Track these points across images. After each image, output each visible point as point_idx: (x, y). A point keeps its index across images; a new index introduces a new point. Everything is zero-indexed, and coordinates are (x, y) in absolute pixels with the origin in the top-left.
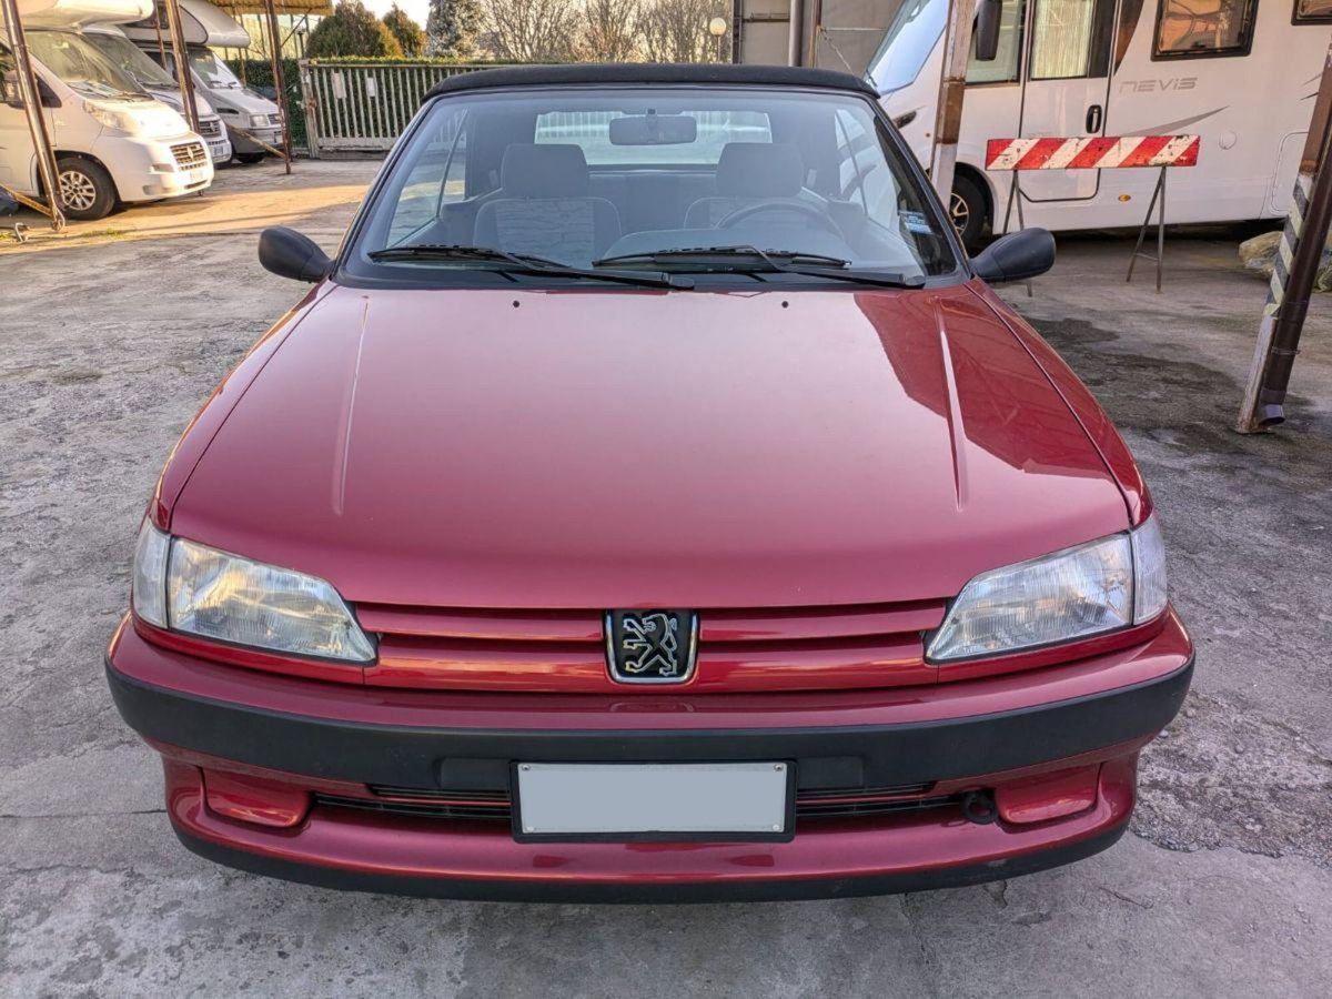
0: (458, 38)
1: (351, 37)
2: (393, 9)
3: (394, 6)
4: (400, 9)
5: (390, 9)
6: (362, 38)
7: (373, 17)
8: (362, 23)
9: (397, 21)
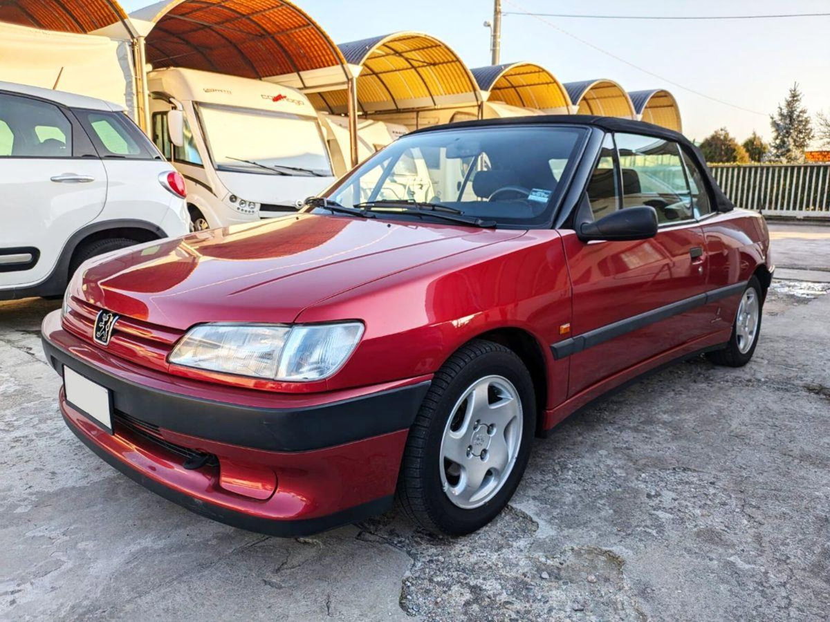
0: (789, 151)
1: (715, 153)
2: (753, 136)
3: (754, 134)
4: (757, 136)
5: (749, 136)
6: (723, 153)
7: (734, 141)
8: (725, 145)
9: (753, 143)
